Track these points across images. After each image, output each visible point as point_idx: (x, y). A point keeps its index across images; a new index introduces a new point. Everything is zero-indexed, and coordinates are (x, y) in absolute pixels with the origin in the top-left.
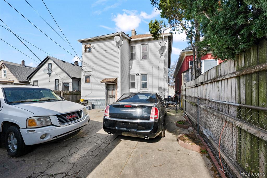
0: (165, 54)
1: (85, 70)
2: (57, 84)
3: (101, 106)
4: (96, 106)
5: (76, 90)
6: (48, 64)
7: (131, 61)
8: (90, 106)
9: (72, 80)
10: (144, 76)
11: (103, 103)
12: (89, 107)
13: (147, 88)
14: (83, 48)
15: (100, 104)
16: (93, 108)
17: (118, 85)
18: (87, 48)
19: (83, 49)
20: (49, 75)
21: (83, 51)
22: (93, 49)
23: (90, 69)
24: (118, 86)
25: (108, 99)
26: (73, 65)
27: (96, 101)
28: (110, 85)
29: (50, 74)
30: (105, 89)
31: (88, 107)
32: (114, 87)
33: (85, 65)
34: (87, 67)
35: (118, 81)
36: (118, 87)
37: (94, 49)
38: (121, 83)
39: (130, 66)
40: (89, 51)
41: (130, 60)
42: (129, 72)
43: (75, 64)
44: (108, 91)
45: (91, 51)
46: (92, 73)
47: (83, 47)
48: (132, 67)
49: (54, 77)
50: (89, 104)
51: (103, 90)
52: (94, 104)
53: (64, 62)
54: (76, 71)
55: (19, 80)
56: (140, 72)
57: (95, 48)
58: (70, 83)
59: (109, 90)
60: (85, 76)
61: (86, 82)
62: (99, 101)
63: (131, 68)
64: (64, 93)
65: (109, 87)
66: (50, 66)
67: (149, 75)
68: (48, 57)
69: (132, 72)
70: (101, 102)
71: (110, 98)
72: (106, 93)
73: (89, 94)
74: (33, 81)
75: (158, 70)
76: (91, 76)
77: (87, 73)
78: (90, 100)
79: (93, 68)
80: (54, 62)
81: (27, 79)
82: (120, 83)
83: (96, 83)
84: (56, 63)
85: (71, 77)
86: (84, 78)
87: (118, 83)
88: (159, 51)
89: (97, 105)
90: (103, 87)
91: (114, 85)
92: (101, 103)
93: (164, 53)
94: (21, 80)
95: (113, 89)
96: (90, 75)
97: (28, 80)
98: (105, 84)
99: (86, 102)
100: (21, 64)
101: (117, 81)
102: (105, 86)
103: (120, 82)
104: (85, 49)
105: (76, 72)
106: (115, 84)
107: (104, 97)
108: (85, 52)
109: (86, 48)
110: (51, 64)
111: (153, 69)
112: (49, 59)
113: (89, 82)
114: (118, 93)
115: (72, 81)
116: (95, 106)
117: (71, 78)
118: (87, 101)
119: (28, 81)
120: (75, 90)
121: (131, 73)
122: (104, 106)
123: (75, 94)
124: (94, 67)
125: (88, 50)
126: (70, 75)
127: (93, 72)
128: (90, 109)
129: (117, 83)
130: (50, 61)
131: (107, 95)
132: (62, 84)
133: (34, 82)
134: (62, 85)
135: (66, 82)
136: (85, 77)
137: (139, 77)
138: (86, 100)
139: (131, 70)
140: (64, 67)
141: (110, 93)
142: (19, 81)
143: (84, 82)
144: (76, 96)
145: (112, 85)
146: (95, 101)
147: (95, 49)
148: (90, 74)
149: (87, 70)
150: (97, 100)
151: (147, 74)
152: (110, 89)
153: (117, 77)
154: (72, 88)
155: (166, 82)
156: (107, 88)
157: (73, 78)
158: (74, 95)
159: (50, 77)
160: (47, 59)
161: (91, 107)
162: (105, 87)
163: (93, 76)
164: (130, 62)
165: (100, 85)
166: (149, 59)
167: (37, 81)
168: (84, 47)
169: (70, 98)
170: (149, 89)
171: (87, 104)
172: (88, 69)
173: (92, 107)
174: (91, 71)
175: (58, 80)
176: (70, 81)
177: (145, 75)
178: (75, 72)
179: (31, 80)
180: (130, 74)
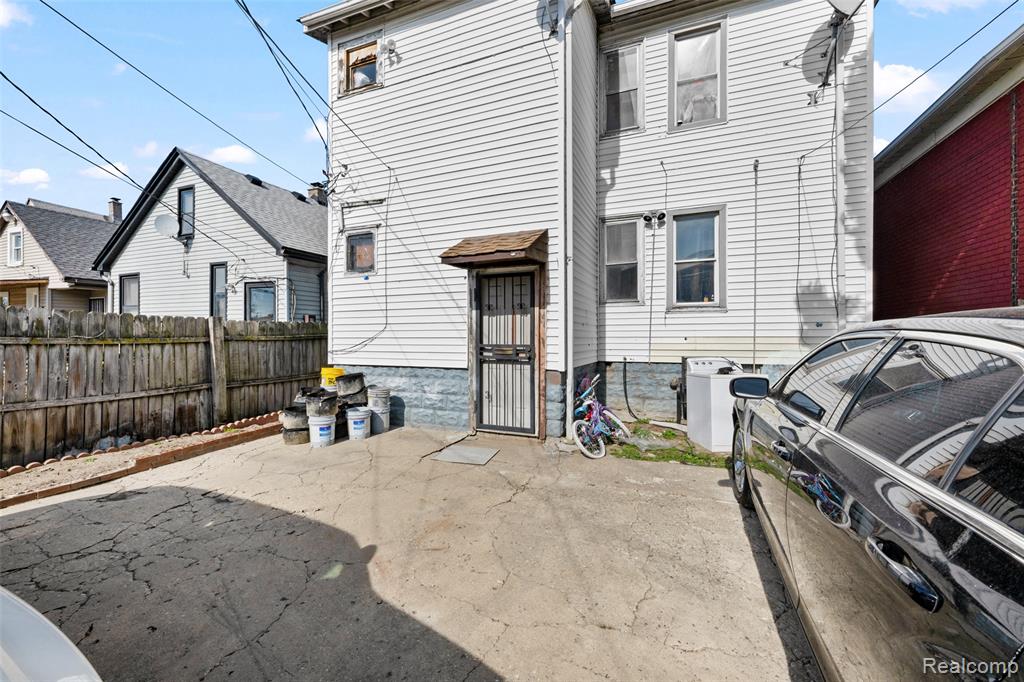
0: (848, 73)
1: (350, 198)
2: (219, 290)
3: (441, 409)
4: (414, 410)
5: (310, 317)
6: (181, 191)
7: (607, 144)
8: (378, 410)
9: (289, 264)
10: (698, 224)
11: (454, 394)
12: (373, 416)
13: (710, 300)
14: (336, 71)
15: (434, 397)
16: (396, 420)
17: (551, 274)
18: (356, 67)
19: (335, 76)
20: (186, 245)
21: (336, 85)
22: (392, 63)
23: (373, 190)
24: (552, 282)
25: (485, 366)
26: (302, 198)
27: (414, 381)
28: (501, 281)
29: (186, 239)
30: (465, 303)
31: (368, 421)
32: (527, 290)
33: (345, 166)
34: (355, 180)
35: (551, 249)
36: (552, 291)
37: (395, 66)
38: (570, 263)
39: (605, 174)
40: (371, 84)
41: (601, 136)
42: (600, 204)
43: (313, 197)
44: (485, 318)
45: (379, 79)
46: (384, 209)
47: (336, 65)
48: (613, 178)
49: (204, 252)
50: (370, 402)
51: (456, 311)
52: (401, 395)
53: (257, 182)
54: (311, 225)
55: (68, 275)
56: (669, 206)
57: (398, 62)
58: (280, 282)
59: (493, 311)
60: (346, 234)
61: (352, 266)
62: (427, 377)
63: (609, 182)
64: (232, 332)
65: (491, 295)
66: (188, 199)
67: (728, 219)
68: (177, 154)
69: (613, 207)
70: (441, 388)
71: (499, 361)
72: (470, 332)
73: (373, 339)
74: (121, 277)
75: (796, 184)
76: (382, 230)
77: (356, 212)
78: (379, 370)
79: (393, 180)
80: (205, 180)
81: (94, 269)
82: (566, 264)
83: (414, 269)
84: (211, 184)
85: (283, 248)
86: (343, 242)
87: (551, 266)
88: (799, 62)
89: (417, 406)
90: (455, 296)
91: (527, 280)
92: (442, 393)
93: (840, 67)
94: (77, 276)
95: (517, 301)
96: (378, 226)
97: (102, 273)
98: (465, 272)
99: (355, 388)
100: (107, 215)
101: (546, 253)
102: (466, 288)
103: (566, 257)
104: (343, 75)
105: (315, 227)
106: (531, 274)
107: (460, 355)
108: (347, 90)
109: (352, 68)
110: (191, 188)
111: (760, 181)
112: (181, 165)
113: (372, 267)
114: (549, 333)
115: (289, 270)
116: (407, 409)
117: (282, 252)
118: (360, 377)
119: (99, 278)
120: (307, 317)
121: (608, 213)
122: (462, 410)
123: (300, 340)
124: (397, 172)
125: (363, 81)
126: (278, 238)
127: (395, 204)
128: (377, 427)
129: (543, 266)
130: (186, 177)
131: (481, 341)
132: (240, 288)
133: (126, 283)
134: (243, 289)
135: (261, 275)
136: (349, 238)
137: (663, 231)
138: (356, 371)
139: (609, 194)
140: (254, 204)
141: (501, 329)
142: (67, 279)
143: (344, 268)
144: (301, 346)
145: (508, 280)
146: (404, 380)
147: (402, 64)
148: (374, 219)
149: (357, 193)
150: (416, 376)
151: (717, 212)
152: (501, 303)
153: (542, 227)
154: (290, 305)
155: (857, 259)
156: (479, 300)
157: (291, 255)
158: (291, 341)
159: (187, 252)
160: (173, 165)
161: (385, 419)
162: (466, 296)
163: (395, 229)
164: (601, 147)
165: (434, 283)
166: (729, 117)
167: (135, 276)
168: (341, 62)
169: (266, 363)
170: (729, 307)
171: (360, 398)
172: (366, 192)
173: (391, 413)
174: (381, 201)
175: (223, 265)
176: (276, 268)
177: (703, 221)
178: (305, 228)
179: (112, 270)
180: (603, 220)
